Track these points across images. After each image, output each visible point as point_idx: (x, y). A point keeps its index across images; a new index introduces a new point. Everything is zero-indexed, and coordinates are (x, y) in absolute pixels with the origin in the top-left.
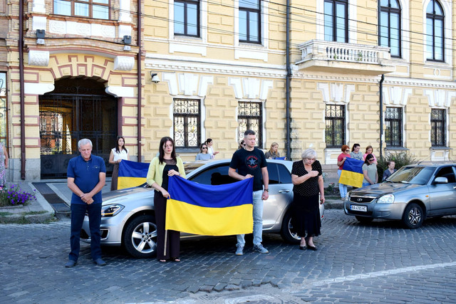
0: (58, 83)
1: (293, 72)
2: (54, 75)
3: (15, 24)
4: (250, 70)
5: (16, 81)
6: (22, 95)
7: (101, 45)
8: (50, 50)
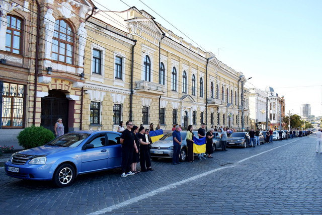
0: (50, 92)
1: (134, 93)
2: (48, 88)
3: (33, 62)
4: (119, 91)
5: (32, 90)
6: (35, 97)
7: (72, 76)
8: (52, 77)
